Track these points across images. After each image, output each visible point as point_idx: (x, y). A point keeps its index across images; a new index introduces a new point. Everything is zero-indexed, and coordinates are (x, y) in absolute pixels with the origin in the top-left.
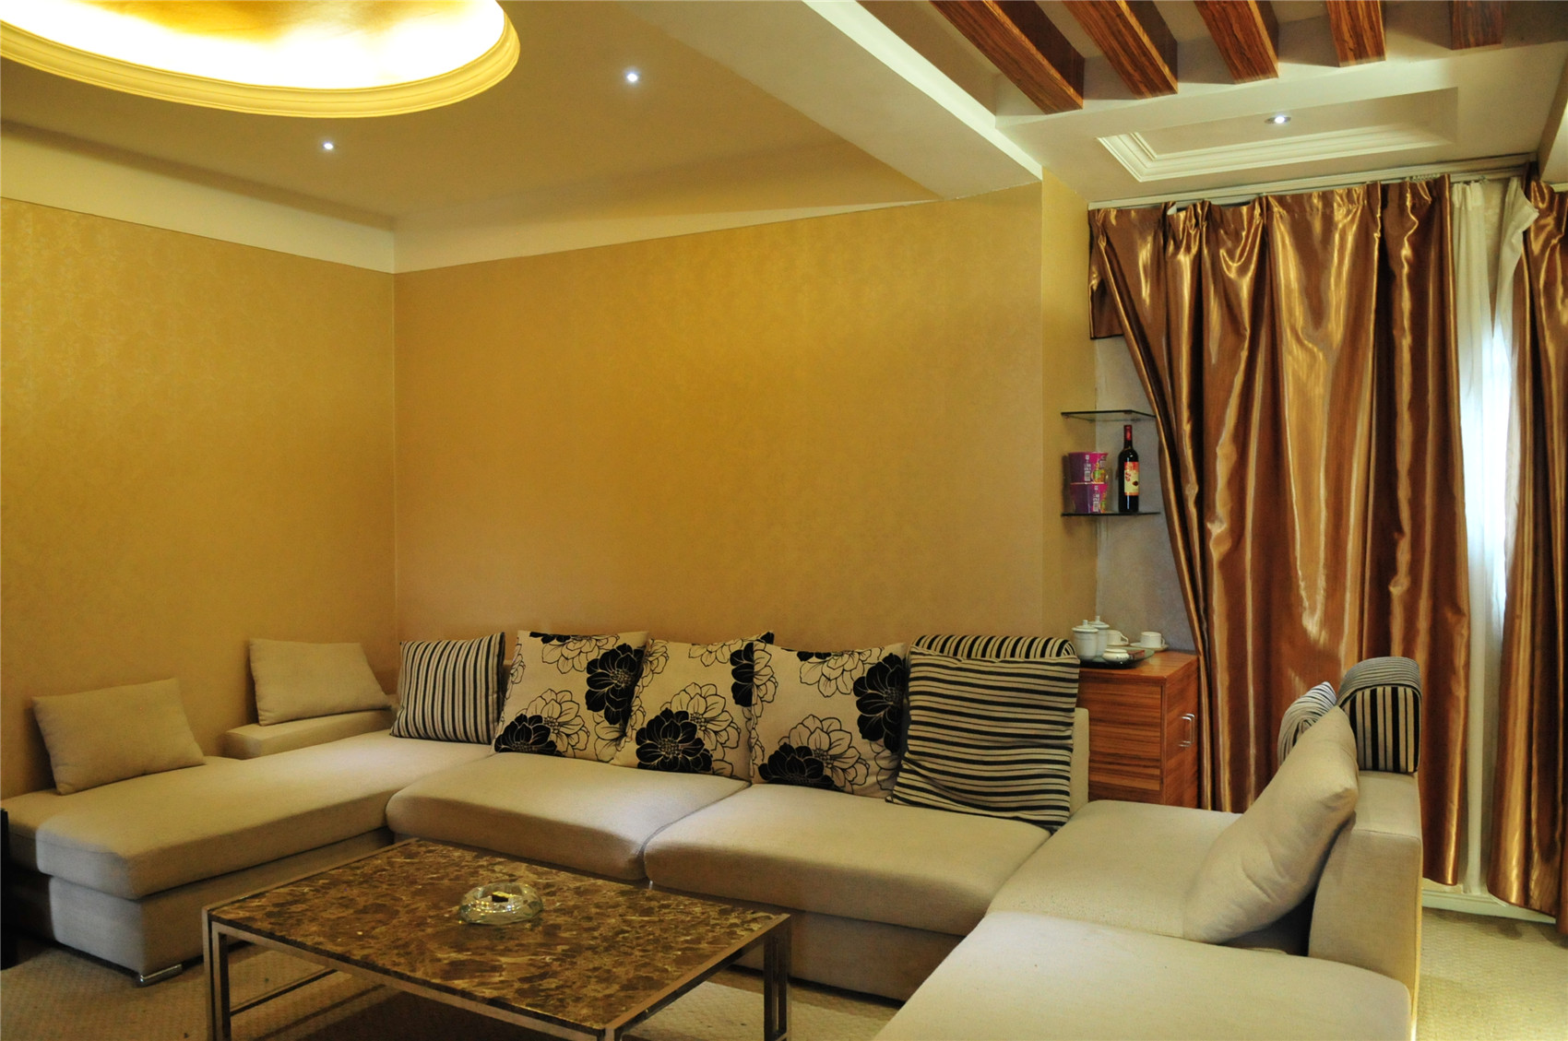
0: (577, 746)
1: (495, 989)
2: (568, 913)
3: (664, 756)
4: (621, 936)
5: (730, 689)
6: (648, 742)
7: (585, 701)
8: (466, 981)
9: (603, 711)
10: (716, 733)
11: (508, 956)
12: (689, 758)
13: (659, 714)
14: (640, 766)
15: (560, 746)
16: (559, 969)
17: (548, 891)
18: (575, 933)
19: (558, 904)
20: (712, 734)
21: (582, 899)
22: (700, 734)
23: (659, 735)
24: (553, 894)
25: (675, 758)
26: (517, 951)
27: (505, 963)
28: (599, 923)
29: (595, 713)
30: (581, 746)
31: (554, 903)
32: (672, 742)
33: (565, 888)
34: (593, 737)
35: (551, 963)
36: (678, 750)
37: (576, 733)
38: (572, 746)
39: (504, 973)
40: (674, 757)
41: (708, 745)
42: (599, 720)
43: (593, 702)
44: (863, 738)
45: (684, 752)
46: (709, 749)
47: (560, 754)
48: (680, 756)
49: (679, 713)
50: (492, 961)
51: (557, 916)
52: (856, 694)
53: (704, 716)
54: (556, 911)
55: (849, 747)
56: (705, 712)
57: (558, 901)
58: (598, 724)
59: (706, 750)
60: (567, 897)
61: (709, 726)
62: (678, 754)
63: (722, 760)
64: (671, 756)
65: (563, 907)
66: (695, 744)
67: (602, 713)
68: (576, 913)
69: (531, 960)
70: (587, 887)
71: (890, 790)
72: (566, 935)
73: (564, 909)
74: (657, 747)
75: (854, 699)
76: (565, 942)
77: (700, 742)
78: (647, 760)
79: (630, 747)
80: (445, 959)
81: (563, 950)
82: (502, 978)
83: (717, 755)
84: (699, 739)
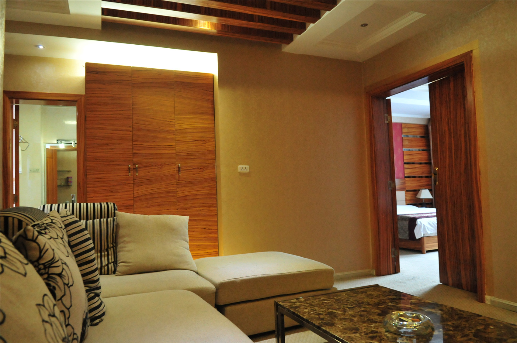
1: (414, 298)
2: (370, 320)
4: (353, 306)
8: (427, 302)
11: (408, 307)
16: (387, 300)
17: (375, 335)
18: (372, 311)
19: (372, 326)
21: (357, 326)
24: (372, 332)
26: (403, 308)
27: (409, 305)
28: (358, 313)
31: (375, 327)
33: (362, 334)
35: (389, 302)
39: (410, 302)
50: (415, 307)
51: (377, 319)
54: (376, 322)
57: (372, 327)
60: (365, 329)
65: (370, 323)
68: (366, 319)
69: (397, 304)
70: (349, 332)
72: (377, 311)
73: (371, 322)
76: (378, 309)
80: (437, 310)
81: (382, 305)
82: (411, 301)
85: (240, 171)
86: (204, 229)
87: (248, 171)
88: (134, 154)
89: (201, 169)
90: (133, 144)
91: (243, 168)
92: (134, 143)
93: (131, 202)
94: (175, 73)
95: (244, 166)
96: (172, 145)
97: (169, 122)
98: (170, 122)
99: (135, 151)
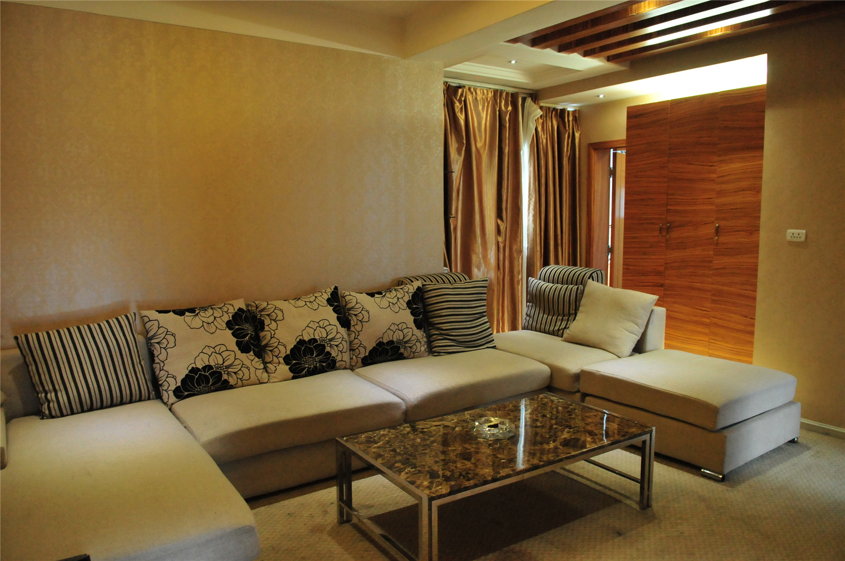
0: (244, 378)
3: (308, 367)
5: (336, 320)
6: (294, 362)
7: (237, 348)
9: (252, 351)
10: (337, 346)
12: (324, 364)
13: (295, 344)
14: (294, 378)
15: (232, 381)
20: (335, 347)
22: (328, 349)
23: (300, 355)
25: (316, 367)
29: (248, 354)
30: (246, 377)
32: (311, 358)
34: (252, 370)
36: (315, 361)
37: (240, 370)
38: (240, 379)
40: (314, 366)
41: (333, 354)
42: (252, 358)
43: (244, 348)
44: (417, 329)
45: (320, 362)
46: (335, 356)
47: (232, 387)
48: (318, 365)
49: (310, 340)
52: (410, 309)
53: (328, 338)
55: (413, 335)
56: (327, 336)
58: (252, 360)
59: (333, 357)
61: (332, 343)
62: (316, 364)
63: (342, 361)
64: (312, 366)
66: (325, 356)
67: (252, 353)
71: (432, 351)
74: (302, 364)
75: (409, 311)
77: (329, 353)
78: (297, 373)
79: (284, 369)
83: (339, 358)
84: (328, 352)
85: (788, 238)
86: (746, 317)
87: (803, 239)
88: (668, 211)
89: (748, 232)
90: (667, 199)
91: (796, 234)
92: (669, 197)
93: (662, 269)
94: (721, 95)
95: (796, 231)
96: (711, 198)
97: (709, 166)
98: (712, 166)
99: (670, 207)
